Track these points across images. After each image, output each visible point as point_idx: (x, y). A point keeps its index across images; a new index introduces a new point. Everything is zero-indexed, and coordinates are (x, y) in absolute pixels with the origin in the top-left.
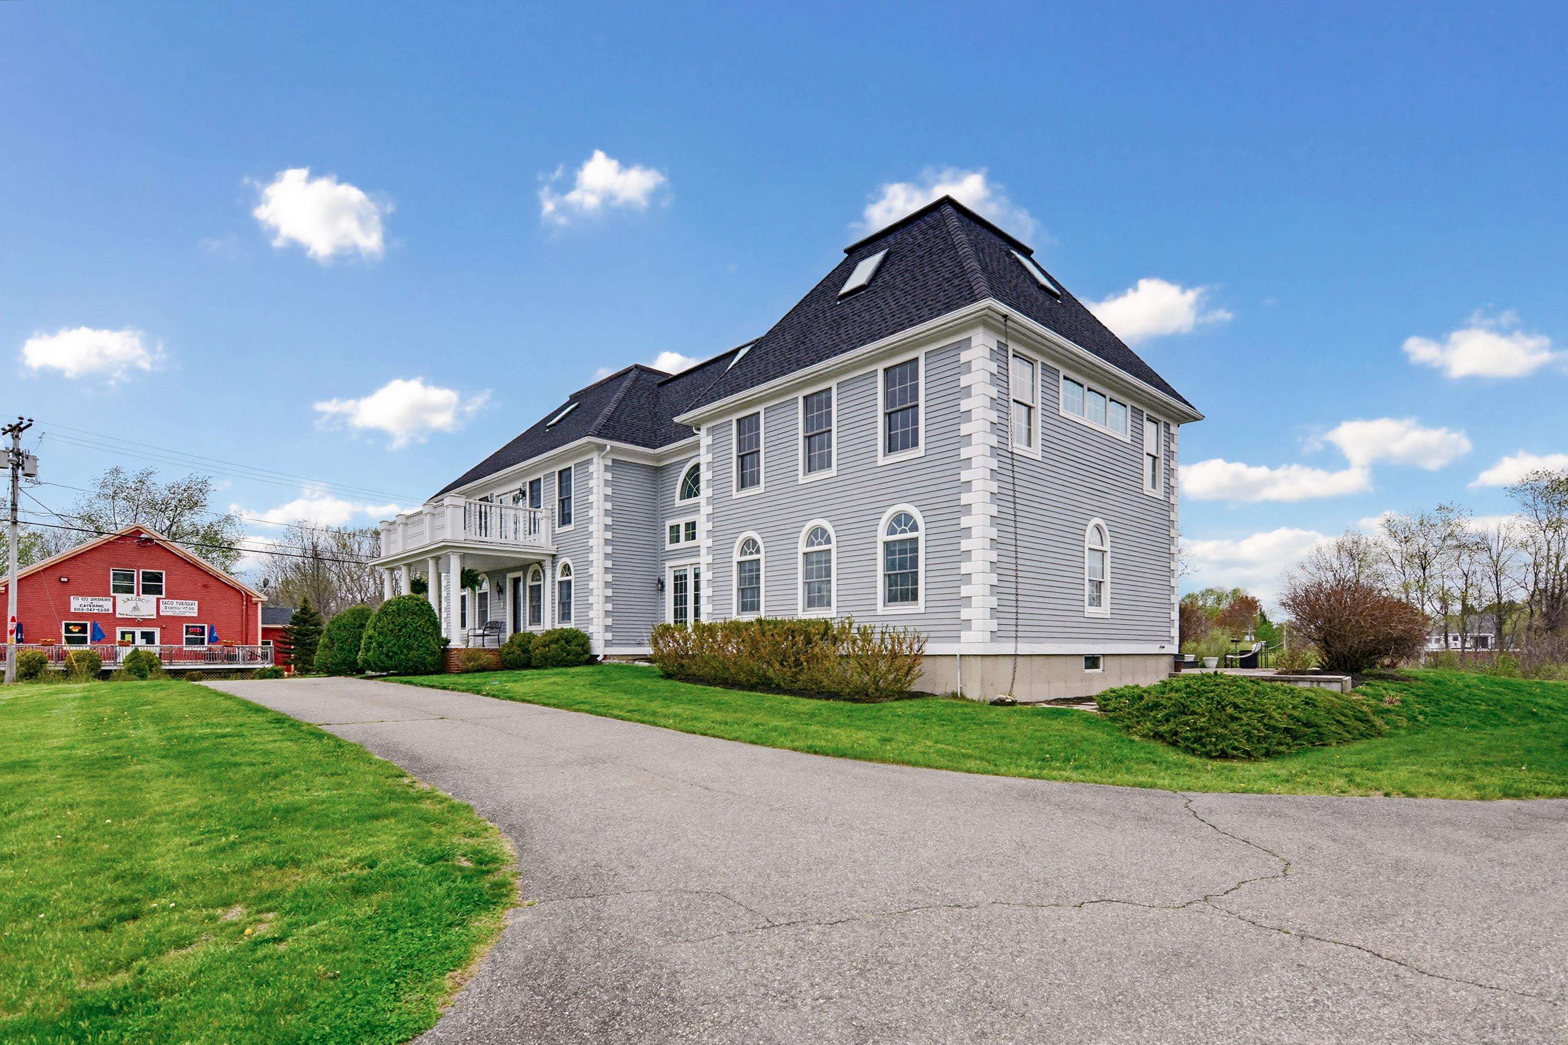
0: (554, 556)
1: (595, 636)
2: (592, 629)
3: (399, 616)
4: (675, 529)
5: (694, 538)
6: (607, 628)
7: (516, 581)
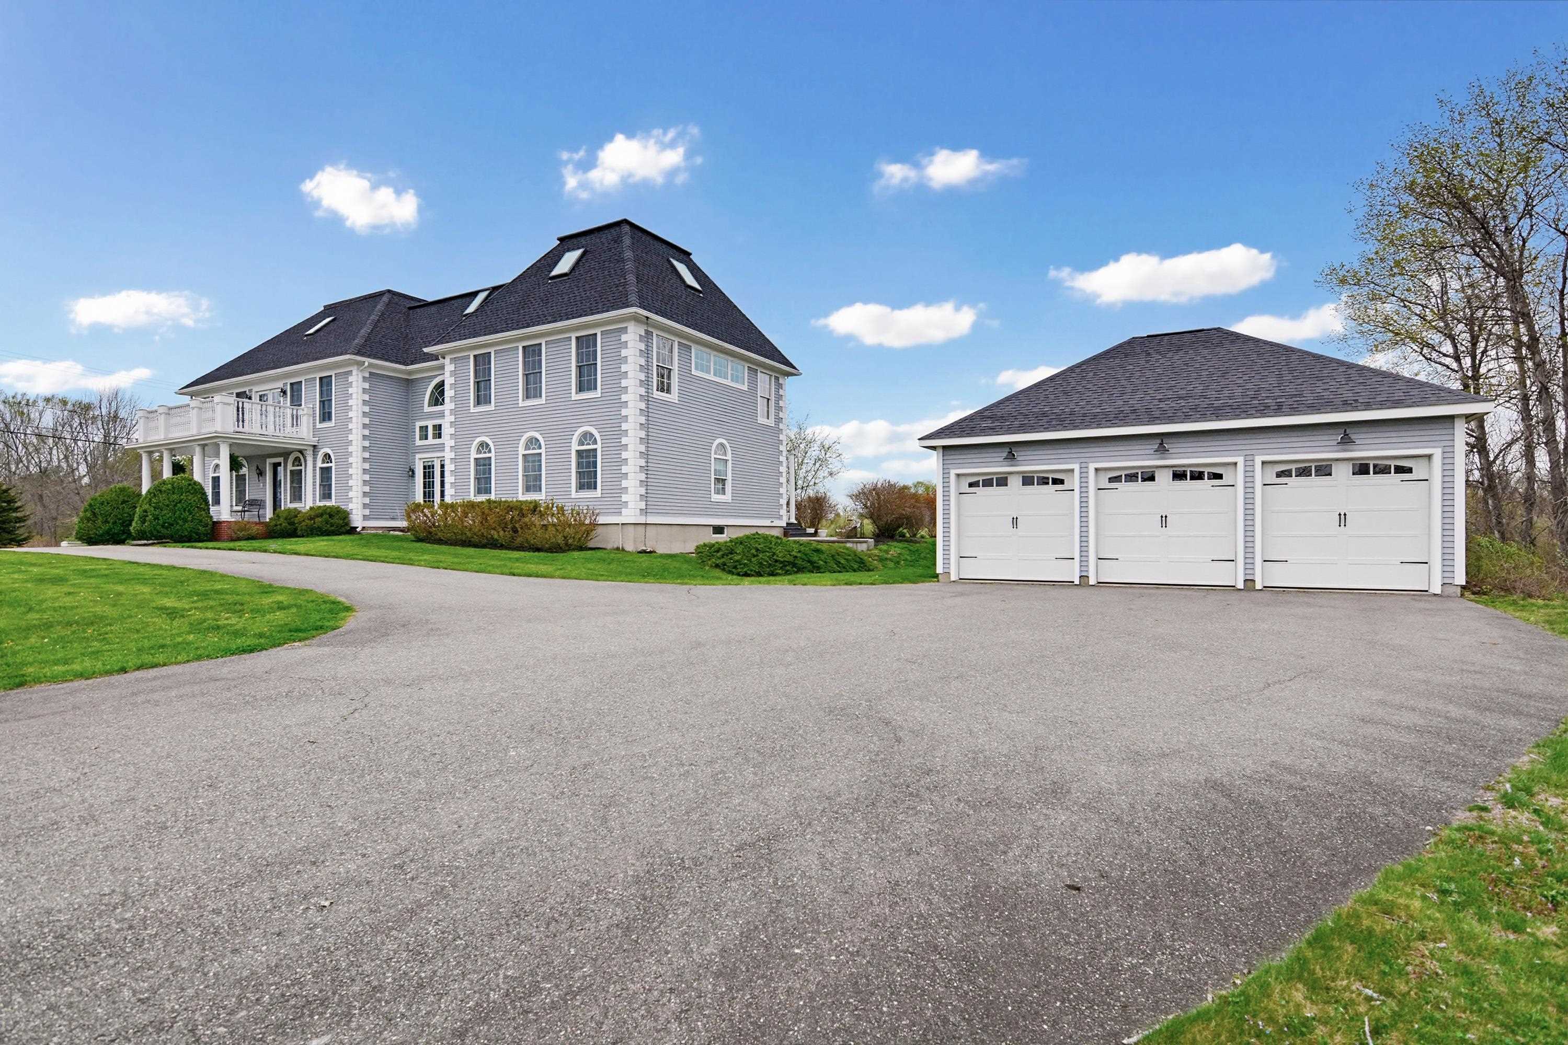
0: (314, 446)
1: (354, 512)
2: (351, 506)
3: (174, 493)
4: (424, 429)
5: (440, 437)
6: (365, 506)
7: (276, 466)
